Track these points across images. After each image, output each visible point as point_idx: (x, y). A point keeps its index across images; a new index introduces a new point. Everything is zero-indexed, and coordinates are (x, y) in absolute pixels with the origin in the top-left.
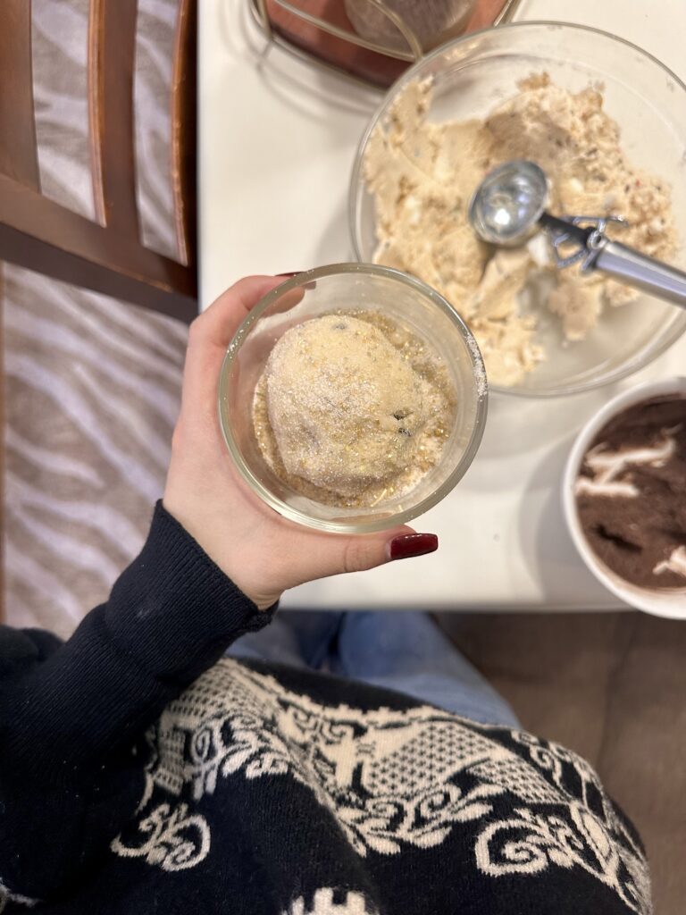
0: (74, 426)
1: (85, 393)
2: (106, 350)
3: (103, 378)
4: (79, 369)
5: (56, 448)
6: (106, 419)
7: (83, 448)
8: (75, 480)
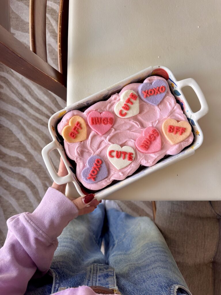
0: (18, 140)
1: (22, 129)
2: (29, 115)
6: (31, 140)
7: (21, 148)
8: (18, 159)
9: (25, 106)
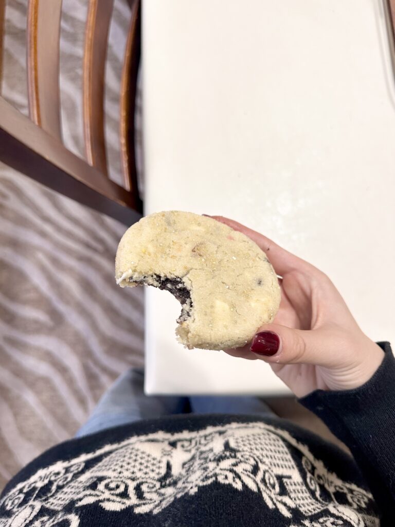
0: (36, 289)
1: (43, 269)
2: (57, 244)
3: (55, 261)
4: (40, 256)
5: (25, 303)
6: (56, 285)
7: (42, 302)
8: (36, 322)
9: (48, 228)
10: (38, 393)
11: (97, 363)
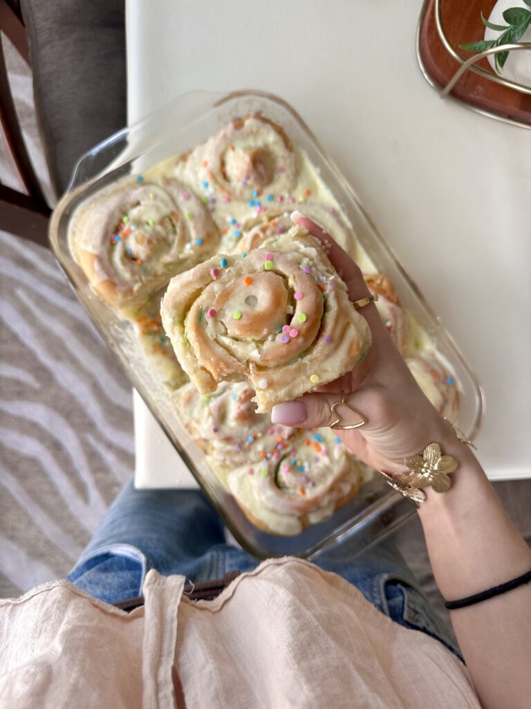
0: (15, 338)
1: (25, 312)
6: (44, 334)
7: (24, 357)
8: (18, 383)
10: (22, 477)
11: (100, 438)
